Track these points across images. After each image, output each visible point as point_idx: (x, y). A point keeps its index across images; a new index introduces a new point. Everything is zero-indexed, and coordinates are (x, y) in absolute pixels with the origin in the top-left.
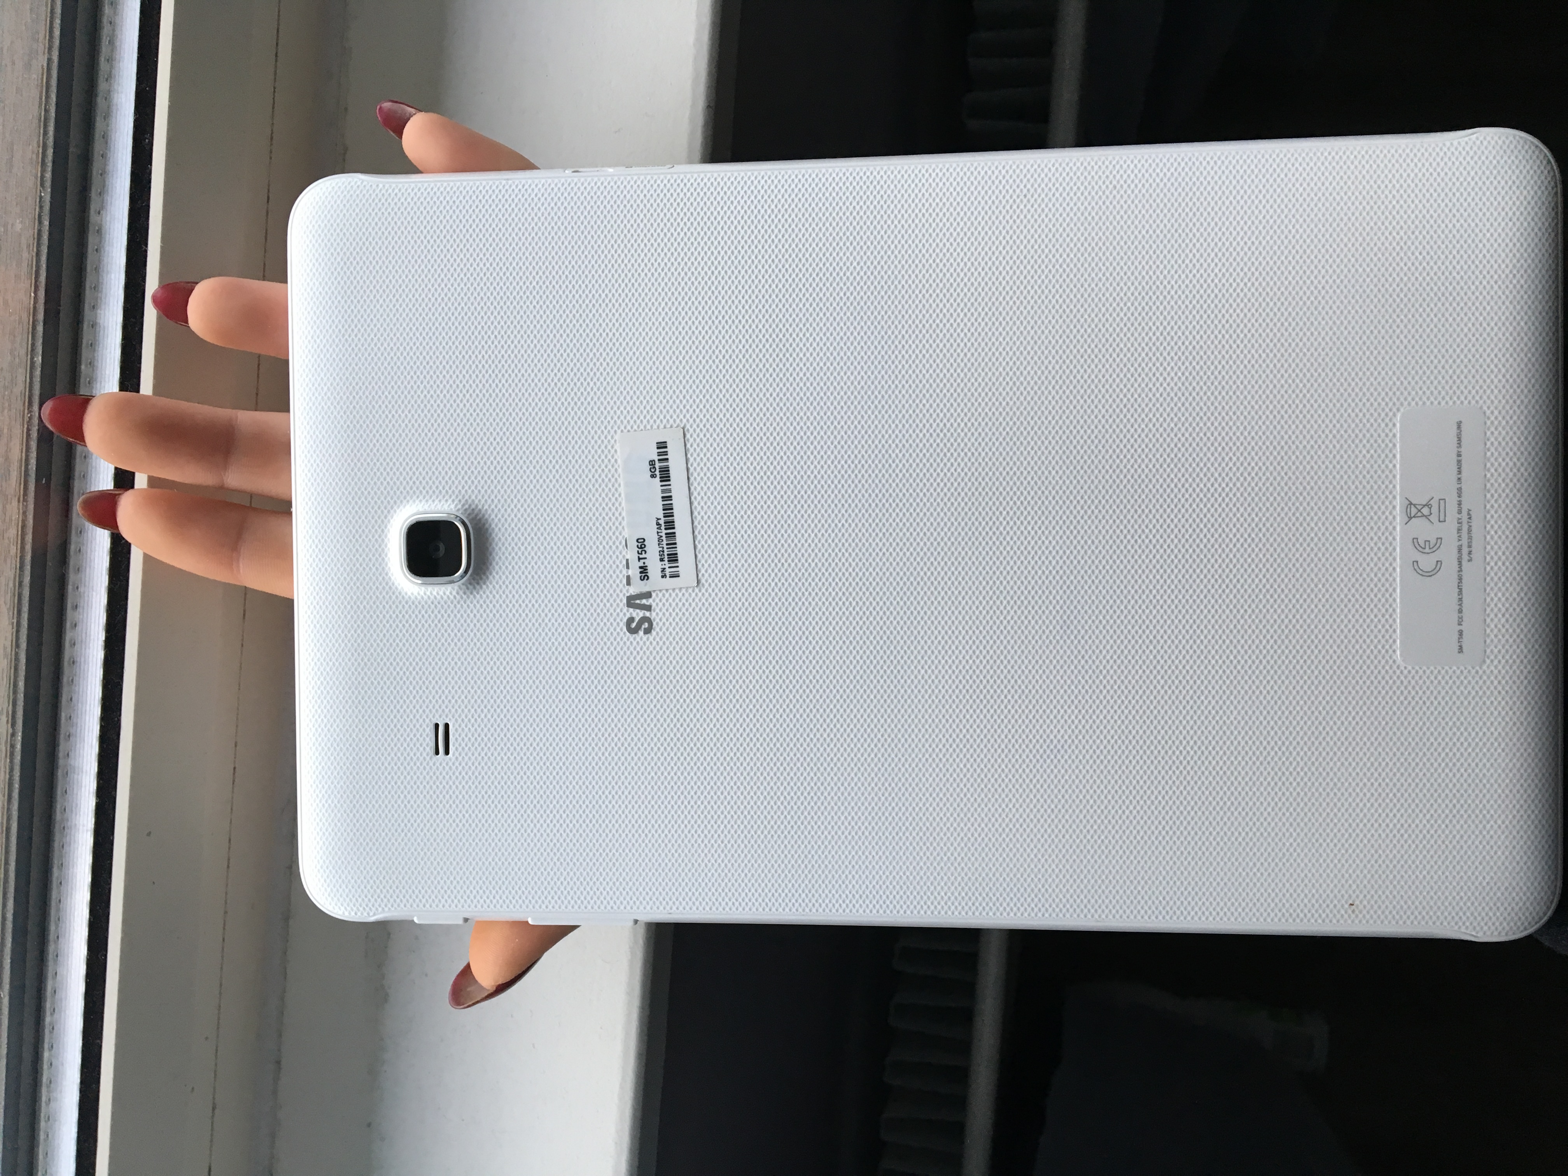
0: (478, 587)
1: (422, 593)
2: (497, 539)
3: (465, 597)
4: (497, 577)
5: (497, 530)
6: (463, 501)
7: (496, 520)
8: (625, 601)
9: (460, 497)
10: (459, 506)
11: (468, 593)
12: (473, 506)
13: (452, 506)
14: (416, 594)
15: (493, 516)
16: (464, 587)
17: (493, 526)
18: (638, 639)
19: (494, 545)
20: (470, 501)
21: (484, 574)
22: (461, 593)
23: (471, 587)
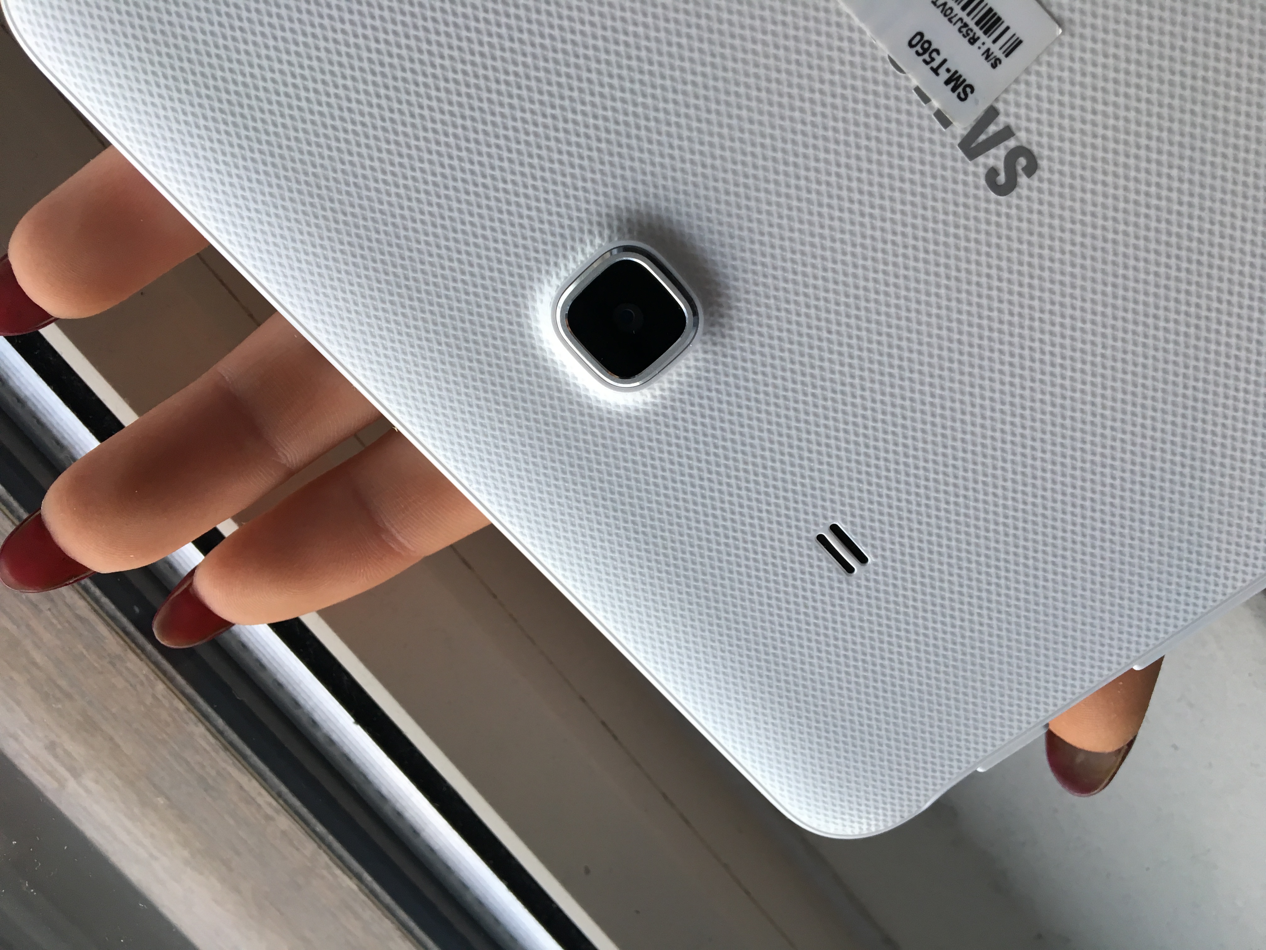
0: (725, 320)
1: (658, 393)
2: (695, 232)
3: (718, 349)
4: (740, 284)
5: (684, 219)
6: (604, 221)
7: (672, 206)
8: (960, 153)
9: (595, 218)
10: (606, 232)
11: (718, 339)
12: (625, 215)
13: (598, 241)
14: (649, 399)
15: (663, 204)
16: (707, 338)
17: (675, 217)
18: (1024, 192)
19: (698, 244)
20: (613, 212)
21: (719, 295)
22: (709, 347)
23: (716, 329)
